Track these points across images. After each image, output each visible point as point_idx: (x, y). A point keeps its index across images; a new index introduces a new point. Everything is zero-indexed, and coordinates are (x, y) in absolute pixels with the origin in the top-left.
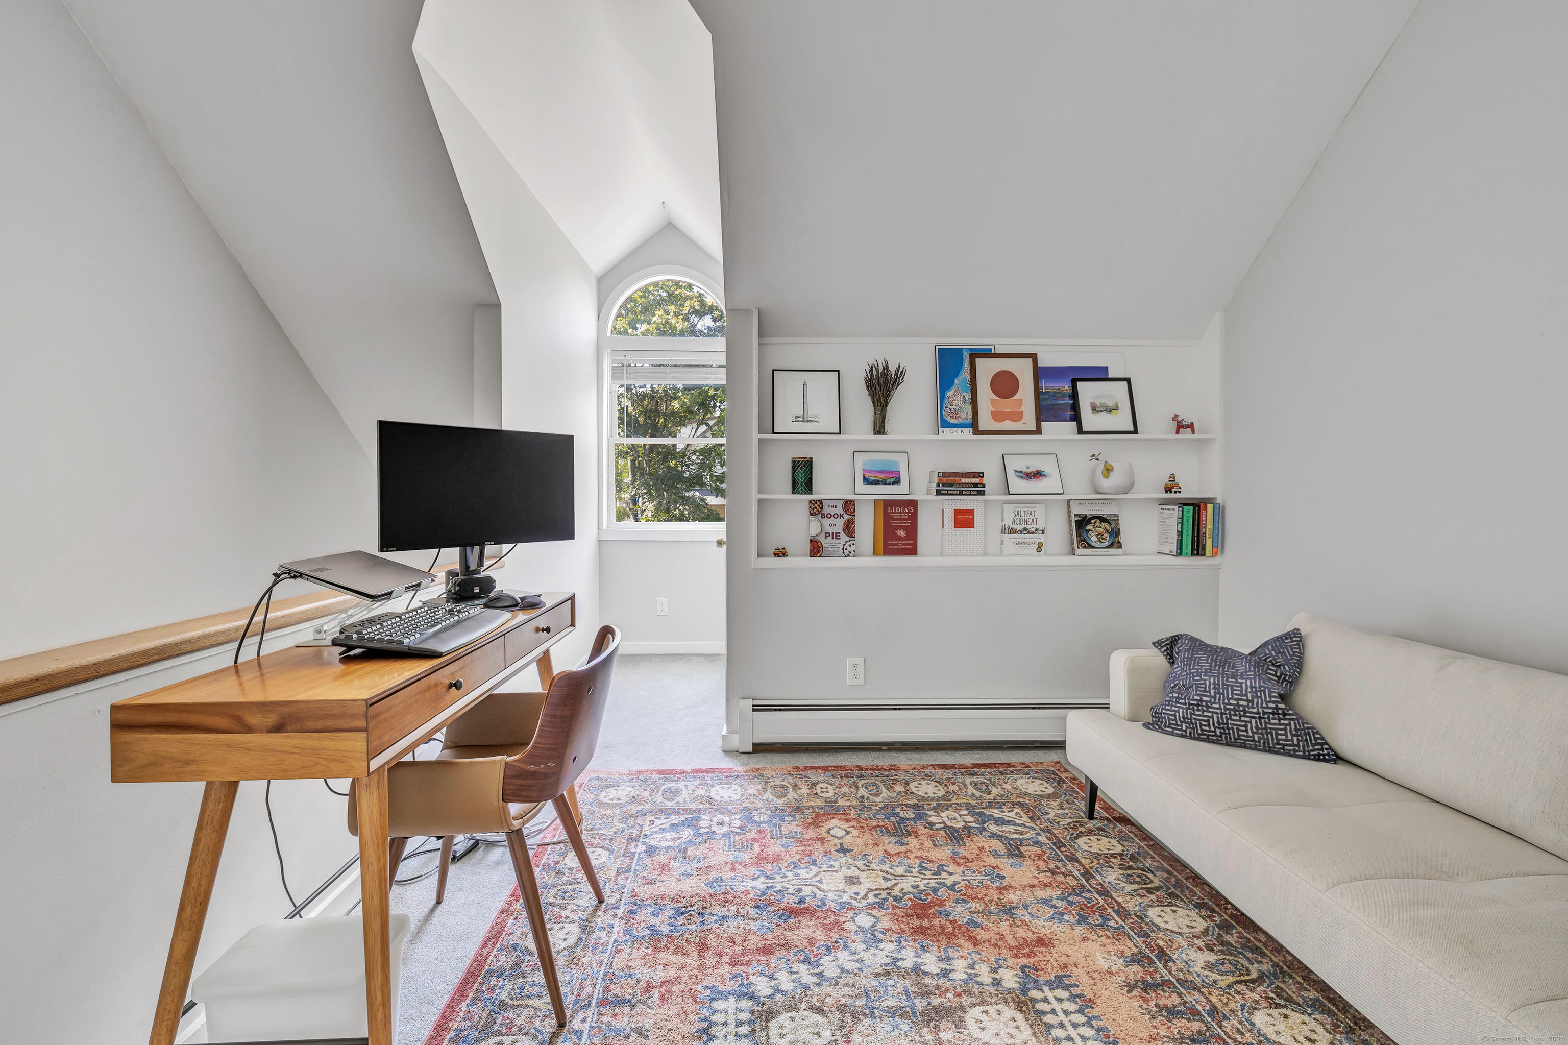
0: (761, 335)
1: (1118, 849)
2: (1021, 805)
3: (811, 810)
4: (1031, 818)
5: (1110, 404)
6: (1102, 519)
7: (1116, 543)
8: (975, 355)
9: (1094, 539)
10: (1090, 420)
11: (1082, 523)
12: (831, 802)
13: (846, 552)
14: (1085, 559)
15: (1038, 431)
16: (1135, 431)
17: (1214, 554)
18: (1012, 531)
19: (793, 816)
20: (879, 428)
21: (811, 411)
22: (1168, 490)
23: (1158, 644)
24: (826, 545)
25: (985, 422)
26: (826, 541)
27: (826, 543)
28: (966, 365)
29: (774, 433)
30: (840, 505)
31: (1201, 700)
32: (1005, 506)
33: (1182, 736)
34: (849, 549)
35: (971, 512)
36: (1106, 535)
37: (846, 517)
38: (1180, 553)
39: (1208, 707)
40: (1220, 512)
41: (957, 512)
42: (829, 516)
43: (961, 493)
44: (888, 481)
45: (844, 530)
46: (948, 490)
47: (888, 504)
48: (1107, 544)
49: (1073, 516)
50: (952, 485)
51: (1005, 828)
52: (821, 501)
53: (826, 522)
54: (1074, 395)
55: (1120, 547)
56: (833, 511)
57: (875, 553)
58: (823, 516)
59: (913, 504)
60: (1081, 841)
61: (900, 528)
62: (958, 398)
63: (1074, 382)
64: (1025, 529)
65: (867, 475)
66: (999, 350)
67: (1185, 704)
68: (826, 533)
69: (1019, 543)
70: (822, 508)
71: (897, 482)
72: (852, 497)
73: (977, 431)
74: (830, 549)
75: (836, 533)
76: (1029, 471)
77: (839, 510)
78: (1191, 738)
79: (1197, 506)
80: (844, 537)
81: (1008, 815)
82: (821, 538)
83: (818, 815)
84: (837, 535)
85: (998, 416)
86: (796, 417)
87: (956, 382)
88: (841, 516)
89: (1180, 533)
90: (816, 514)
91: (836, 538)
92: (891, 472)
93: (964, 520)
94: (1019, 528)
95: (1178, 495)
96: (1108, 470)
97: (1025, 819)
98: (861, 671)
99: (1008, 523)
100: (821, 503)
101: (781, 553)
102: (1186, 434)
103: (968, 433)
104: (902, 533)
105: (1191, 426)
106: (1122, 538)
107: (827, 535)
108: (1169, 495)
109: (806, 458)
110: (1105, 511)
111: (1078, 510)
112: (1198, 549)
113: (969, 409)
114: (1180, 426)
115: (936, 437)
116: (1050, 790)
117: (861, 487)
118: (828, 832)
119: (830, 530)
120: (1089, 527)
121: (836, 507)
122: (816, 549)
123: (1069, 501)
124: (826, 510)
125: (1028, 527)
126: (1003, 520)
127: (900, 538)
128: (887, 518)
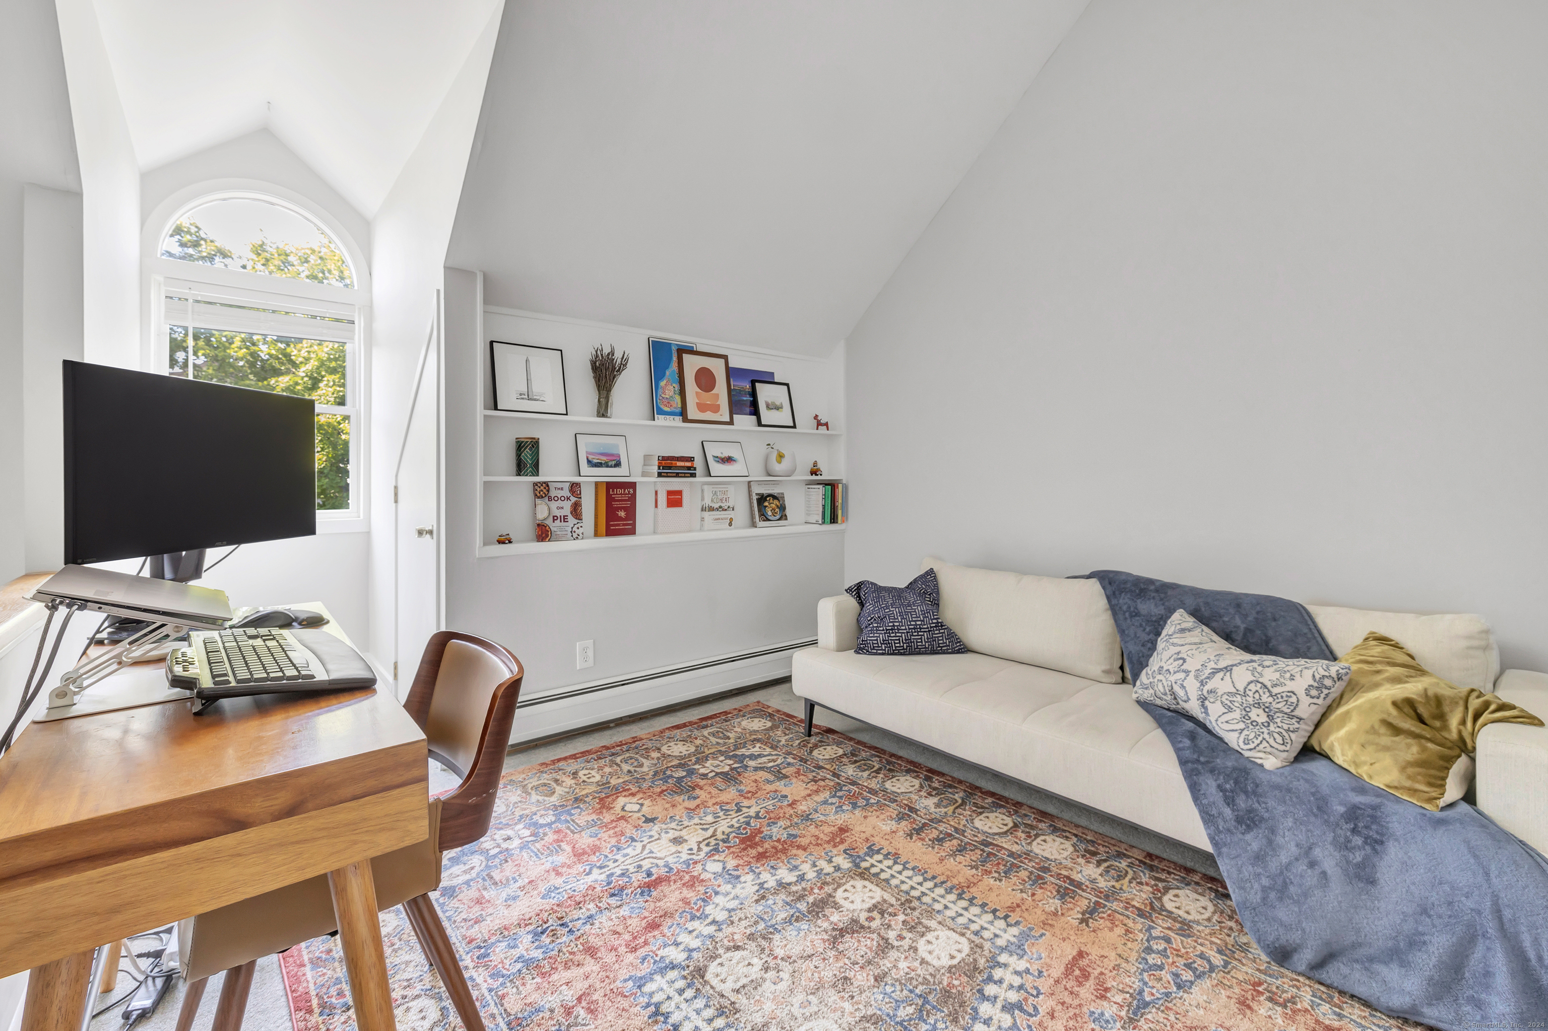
0: (486, 301)
1: (841, 752)
2: (758, 740)
3: (591, 797)
4: (772, 748)
5: (778, 403)
6: (774, 497)
7: (783, 517)
8: (682, 351)
9: (770, 513)
10: (767, 416)
11: (762, 499)
12: (604, 785)
13: (575, 535)
14: (765, 530)
15: (731, 422)
16: (794, 427)
17: (843, 521)
18: (711, 509)
19: (578, 807)
20: (603, 411)
21: (536, 389)
22: (814, 472)
23: (849, 590)
24: (555, 529)
25: (692, 413)
26: (554, 524)
27: (554, 526)
28: (675, 358)
29: (496, 408)
30: (567, 486)
31: (894, 626)
32: (706, 487)
33: (883, 654)
34: (577, 531)
35: (680, 493)
36: (777, 510)
37: (573, 499)
38: (823, 523)
39: (898, 629)
40: (846, 487)
41: (670, 493)
42: (556, 499)
43: (677, 475)
44: (610, 464)
45: (571, 513)
46: (667, 473)
47: (610, 486)
48: (778, 517)
49: (754, 494)
50: (670, 468)
51: (760, 760)
52: (546, 484)
53: (554, 505)
54: (754, 394)
55: (786, 519)
56: (560, 494)
57: (596, 534)
58: (550, 499)
59: (633, 485)
60: (815, 753)
61: (621, 509)
62: (669, 389)
63: (753, 383)
64: (720, 507)
65: (590, 457)
66: (700, 348)
67: (883, 630)
68: (554, 517)
69: (718, 519)
70: (548, 491)
71: (618, 464)
72: (577, 479)
73: (686, 420)
74: (558, 533)
75: (564, 516)
76: (723, 456)
77: (566, 493)
78: (888, 654)
79: (832, 485)
80: (572, 520)
81: (756, 750)
82: (549, 522)
83: (601, 799)
84: (565, 519)
85: (702, 407)
86: (521, 394)
87: (668, 373)
88: (568, 499)
89: (824, 506)
90: (542, 497)
91: (564, 521)
92: (612, 455)
93: (675, 499)
94: (716, 506)
95: (819, 478)
96: (781, 456)
97: (768, 750)
98: (590, 653)
99: (708, 502)
100: (548, 486)
101: (504, 540)
102: (822, 429)
103: (677, 421)
104: (622, 514)
105: (826, 424)
106: (788, 512)
107: (555, 518)
108: (814, 477)
109: (534, 438)
110: (775, 491)
111: (757, 490)
112: (834, 520)
113: (678, 399)
114: (819, 424)
115: (652, 423)
116: (769, 724)
117: (585, 468)
118: (623, 809)
119: (558, 513)
120: (766, 504)
121: (562, 489)
122: (543, 533)
123: (749, 482)
124: (553, 493)
125: (722, 505)
126: (703, 499)
127: (621, 519)
128: (609, 499)
